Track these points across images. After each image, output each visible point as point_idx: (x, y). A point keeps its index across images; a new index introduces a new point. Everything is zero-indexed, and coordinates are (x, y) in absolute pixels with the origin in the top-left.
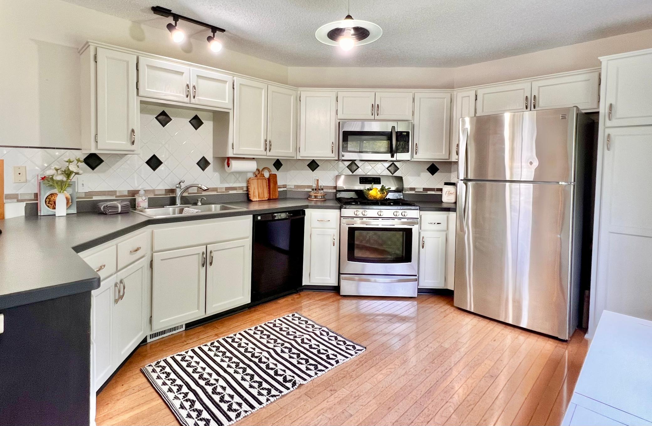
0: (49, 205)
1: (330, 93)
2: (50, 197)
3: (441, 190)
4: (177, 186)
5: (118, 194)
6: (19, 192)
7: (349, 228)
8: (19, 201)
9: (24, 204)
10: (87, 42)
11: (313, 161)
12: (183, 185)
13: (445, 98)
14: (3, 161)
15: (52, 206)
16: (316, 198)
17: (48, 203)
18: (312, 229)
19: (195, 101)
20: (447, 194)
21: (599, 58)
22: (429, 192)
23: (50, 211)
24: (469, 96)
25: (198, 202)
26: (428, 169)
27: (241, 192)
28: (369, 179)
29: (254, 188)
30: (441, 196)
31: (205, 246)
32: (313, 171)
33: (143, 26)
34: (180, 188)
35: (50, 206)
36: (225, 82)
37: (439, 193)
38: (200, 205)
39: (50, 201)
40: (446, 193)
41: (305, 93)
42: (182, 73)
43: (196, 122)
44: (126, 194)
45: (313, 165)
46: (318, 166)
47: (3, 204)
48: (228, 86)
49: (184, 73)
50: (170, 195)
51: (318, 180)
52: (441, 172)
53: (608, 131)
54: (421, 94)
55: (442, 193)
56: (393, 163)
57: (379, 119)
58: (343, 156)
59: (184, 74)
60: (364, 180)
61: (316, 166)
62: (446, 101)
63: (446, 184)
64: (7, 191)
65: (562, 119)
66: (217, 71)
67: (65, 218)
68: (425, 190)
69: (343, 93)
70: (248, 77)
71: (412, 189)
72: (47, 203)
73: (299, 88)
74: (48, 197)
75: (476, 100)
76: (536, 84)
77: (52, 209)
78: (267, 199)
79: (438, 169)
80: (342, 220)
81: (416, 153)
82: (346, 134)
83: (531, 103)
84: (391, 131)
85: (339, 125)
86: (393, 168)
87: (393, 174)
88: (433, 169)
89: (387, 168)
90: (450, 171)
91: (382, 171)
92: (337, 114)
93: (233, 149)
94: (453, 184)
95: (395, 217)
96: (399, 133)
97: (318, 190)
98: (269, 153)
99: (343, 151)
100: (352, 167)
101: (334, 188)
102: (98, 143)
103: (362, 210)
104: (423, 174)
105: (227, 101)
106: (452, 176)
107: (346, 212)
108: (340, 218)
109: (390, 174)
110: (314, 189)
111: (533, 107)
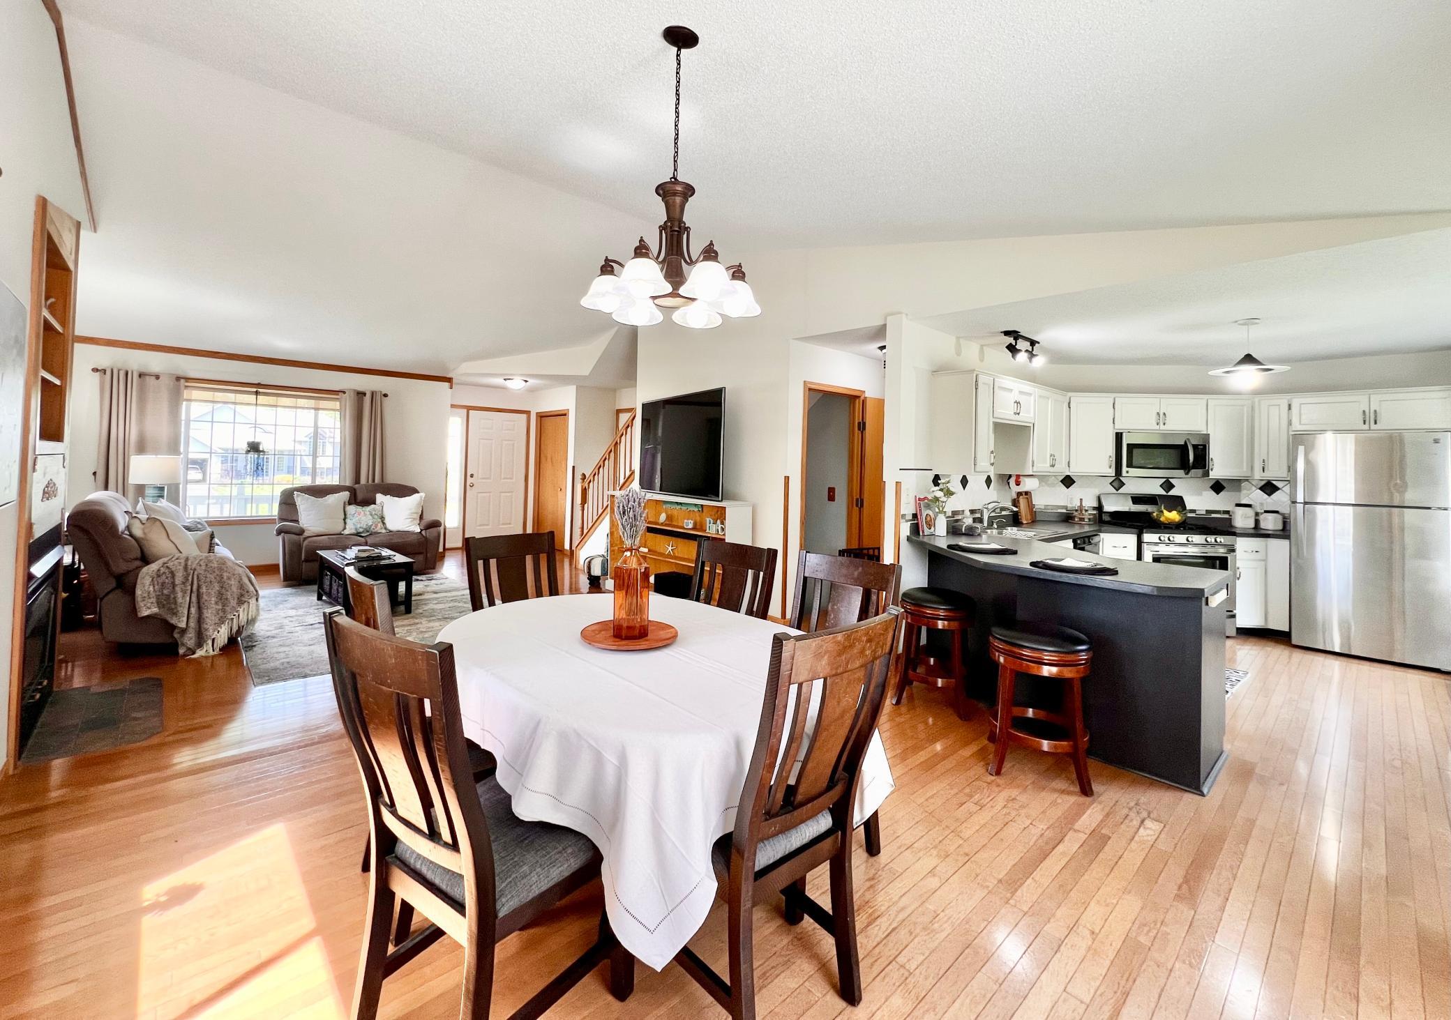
0: (926, 525)
1: (1107, 399)
2: (928, 518)
3: (1227, 512)
4: (983, 506)
6: (906, 512)
7: (1153, 553)
10: (974, 370)
11: (1068, 476)
12: (986, 505)
13: (1245, 406)
14: (901, 483)
15: (928, 526)
16: (1082, 521)
17: (927, 523)
19: (1019, 417)
20: (1243, 517)
22: (1213, 515)
23: (929, 531)
24: (1279, 405)
26: (1212, 487)
28: (1142, 498)
29: (1023, 508)
30: (1230, 520)
32: (1068, 488)
36: (1035, 395)
37: (1227, 515)
39: (928, 521)
40: (1241, 517)
41: (1077, 398)
42: (1012, 391)
45: (1068, 481)
46: (1075, 482)
48: (1032, 400)
49: (1015, 390)
51: (1081, 500)
52: (1228, 491)
54: (1217, 401)
55: (1231, 515)
56: (1167, 480)
57: (1167, 429)
58: (1127, 472)
59: (1015, 392)
60: (1137, 499)
61: (1068, 485)
62: (1248, 410)
63: (1238, 505)
65: (1435, 443)
67: (945, 538)
68: (1208, 512)
69: (1122, 400)
70: (1042, 388)
71: (1193, 511)
74: (926, 518)
75: (1290, 409)
76: (1376, 397)
77: (929, 529)
78: (1031, 522)
79: (1225, 488)
80: (1145, 546)
81: (1212, 470)
82: (1131, 447)
83: (1370, 418)
84: (1183, 443)
85: (1119, 437)
86: (1168, 485)
87: (1167, 493)
88: (1218, 487)
89: (1161, 486)
90: (1239, 489)
91: (1155, 488)
92: (1114, 423)
93: (1033, 466)
94: (1249, 506)
95: (1207, 544)
96: (1195, 447)
97: (1081, 511)
98: (1052, 469)
99: (1127, 467)
100: (1116, 484)
101: (1094, 508)
102: (978, 466)
103: (1167, 535)
104: (1205, 493)
105: (1032, 415)
106: (1242, 498)
107: (1148, 537)
108: (1140, 543)
109: (1164, 493)
110: (1076, 511)
111: (1372, 422)
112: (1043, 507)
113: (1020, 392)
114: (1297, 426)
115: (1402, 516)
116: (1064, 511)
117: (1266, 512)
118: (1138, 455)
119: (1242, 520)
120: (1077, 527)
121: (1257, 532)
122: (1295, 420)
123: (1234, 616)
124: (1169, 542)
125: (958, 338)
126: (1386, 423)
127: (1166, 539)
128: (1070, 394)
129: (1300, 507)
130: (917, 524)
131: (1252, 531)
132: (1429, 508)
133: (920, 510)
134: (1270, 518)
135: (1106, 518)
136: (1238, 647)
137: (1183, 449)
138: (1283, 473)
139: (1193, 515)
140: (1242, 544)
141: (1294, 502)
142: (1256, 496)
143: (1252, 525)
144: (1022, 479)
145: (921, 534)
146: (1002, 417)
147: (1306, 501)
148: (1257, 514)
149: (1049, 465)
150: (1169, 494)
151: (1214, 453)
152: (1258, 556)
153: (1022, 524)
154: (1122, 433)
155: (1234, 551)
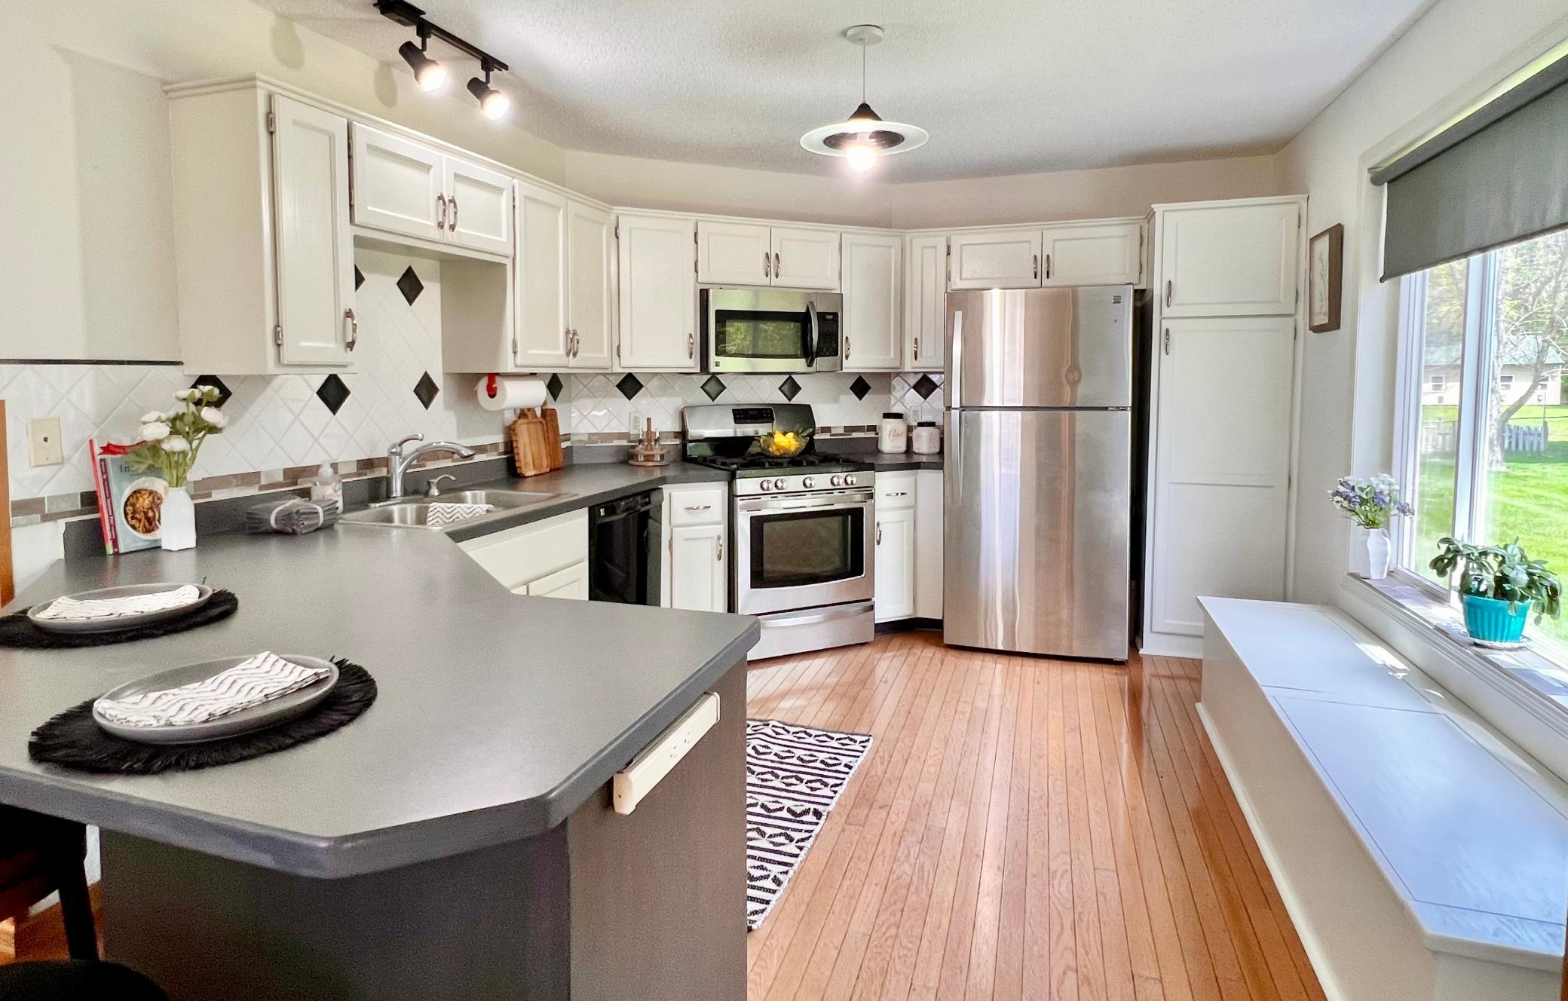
0: (134, 522)
1: (682, 223)
2: (135, 501)
3: (873, 428)
4: (394, 450)
5: (263, 482)
6: (45, 493)
7: (752, 517)
8: (46, 518)
9: (61, 525)
10: (253, 78)
11: (630, 376)
12: (409, 448)
13: (891, 247)
14: (3, 401)
15: (142, 523)
16: (649, 461)
17: (133, 518)
18: (675, 529)
19: (453, 237)
20: (892, 436)
21: (1153, 206)
22: (855, 435)
23: (141, 539)
24: (935, 247)
25: (430, 487)
26: (852, 388)
27: (493, 456)
28: (750, 412)
29: (525, 445)
30: (876, 441)
31: (525, 586)
32: (630, 398)
33: (299, 29)
34: (400, 454)
35: (137, 525)
36: (499, 190)
37: (872, 435)
38: (436, 494)
39: (134, 512)
40: (889, 435)
41: (631, 220)
42: (426, 168)
43: (410, 285)
44: (280, 478)
45: (630, 385)
46: (641, 386)
47: (7, 530)
48: (505, 200)
49: (431, 166)
50: (366, 475)
51: (649, 420)
52: (874, 393)
53: (1166, 324)
54: (855, 236)
55: (877, 434)
56: (790, 377)
57: (780, 284)
58: (717, 364)
59: (432, 171)
60: (742, 415)
61: (638, 387)
62: (894, 254)
63: (887, 416)
64: (16, 493)
65: (1114, 303)
66: (484, 163)
67: (193, 553)
68: (849, 429)
69: (712, 227)
70: (537, 181)
71: (825, 429)
72: (129, 516)
73: (615, 207)
74: (128, 500)
75: (949, 254)
76: (1050, 235)
77: (143, 532)
78: (548, 470)
79: (870, 388)
80: (739, 502)
81: (847, 357)
82: (724, 316)
83: (1043, 267)
84: (804, 311)
85: (704, 295)
86: (791, 387)
87: (790, 400)
88: (860, 387)
89: (780, 388)
90: (888, 390)
91: (769, 393)
92: (696, 272)
93: (515, 353)
94: (899, 416)
95: (834, 487)
96: (821, 316)
97: (649, 441)
98: (572, 361)
99: (717, 354)
100: (711, 387)
101: (677, 435)
102: (284, 349)
103: (773, 479)
104: (843, 398)
105: (505, 237)
106: (893, 401)
107: (746, 485)
108: (732, 497)
109: (785, 401)
110: (640, 441)
111: (1045, 275)
112: (585, 438)
113: (456, 175)
114: (957, 284)
115: (1072, 421)
116: (624, 443)
117: (921, 425)
118: (738, 332)
119: (891, 442)
120: (641, 471)
121: (909, 462)
122: (955, 274)
123: (872, 608)
124: (775, 490)
125: (286, 19)
126: (1061, 277)
127: (772, 486)
128: (618, 210)
129: (955, 414)
130: (97, 525)
131: (902, 459)
132: (1106, 409)
133: (106, 481)
134: (924, 434)
135: (693, 450)
136: (878, 656)
137: (802, 319)
138: (938, 362)
139: (827, 436)
140: (886, 483)
141: (949, 408)
142: (907, 400)
143: (903, 448)
144: (499, 382)
145: (110, 550)
146: (380, 224)
147: (964, 404)
148: (910, 429)
149: (562, 351)
150: (792, 402)
151: (851, 328)
152: (901, 501)
153: (522, 477)
154: (707, 290)
155: (871, 496)
